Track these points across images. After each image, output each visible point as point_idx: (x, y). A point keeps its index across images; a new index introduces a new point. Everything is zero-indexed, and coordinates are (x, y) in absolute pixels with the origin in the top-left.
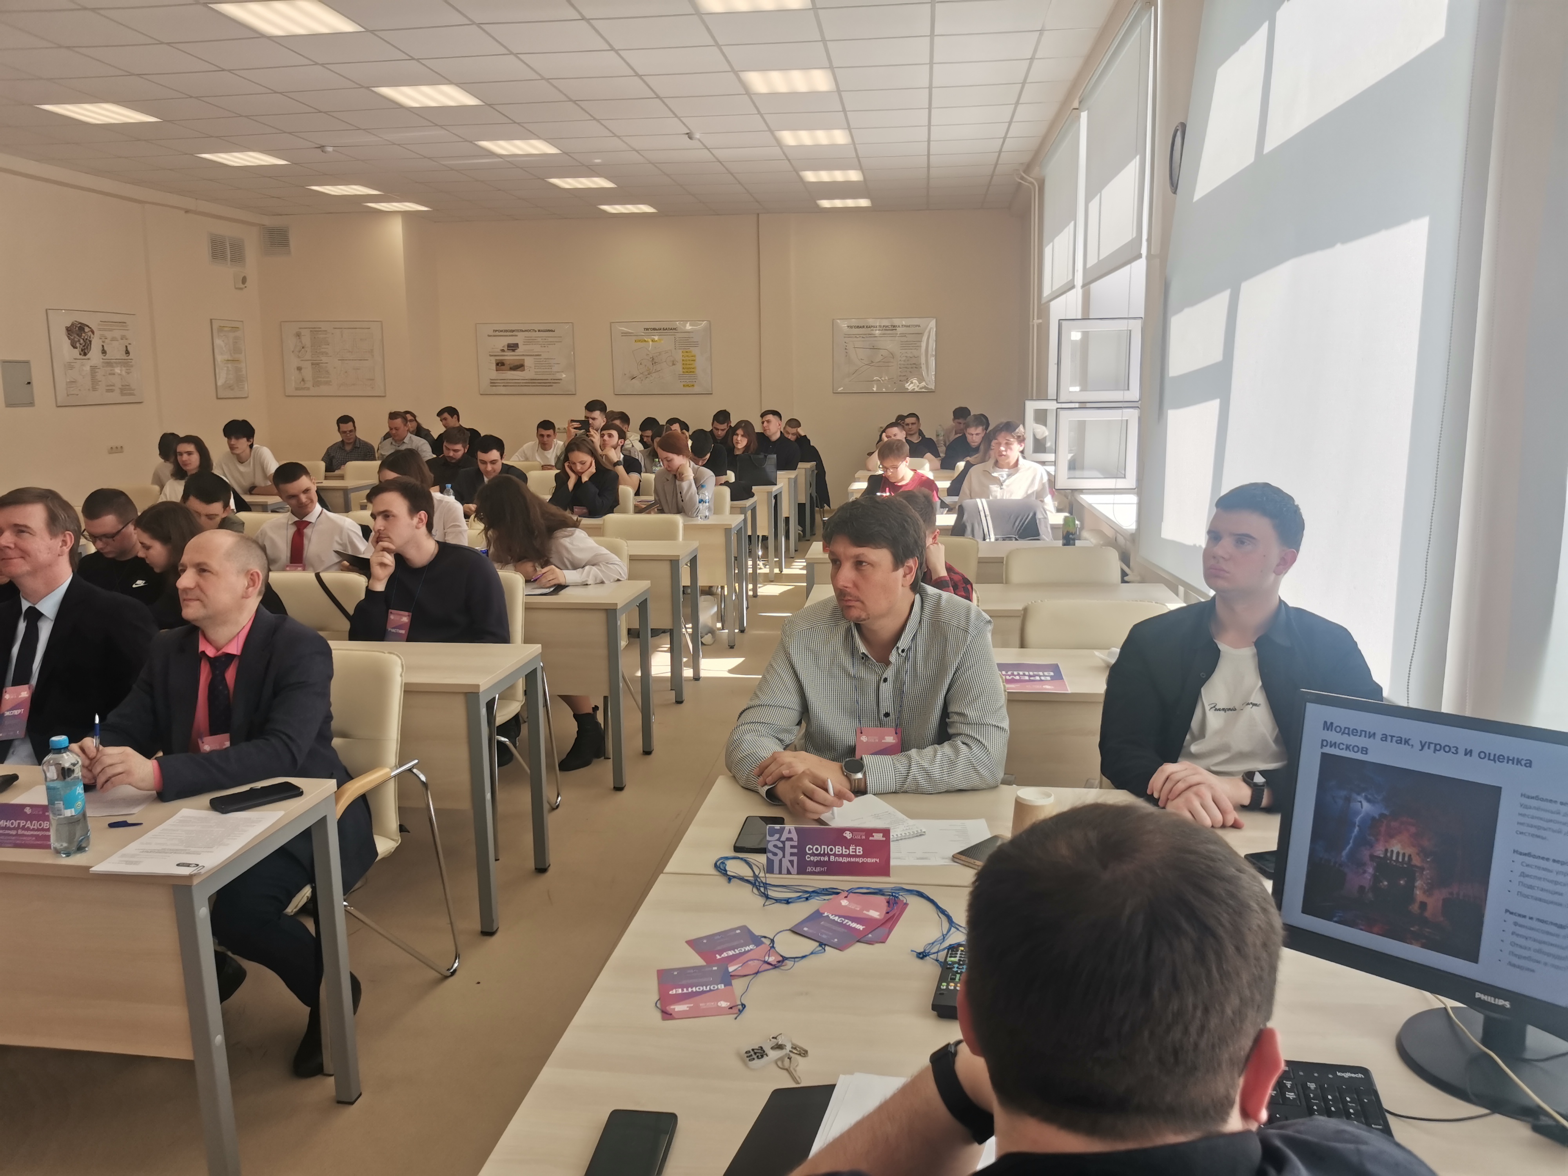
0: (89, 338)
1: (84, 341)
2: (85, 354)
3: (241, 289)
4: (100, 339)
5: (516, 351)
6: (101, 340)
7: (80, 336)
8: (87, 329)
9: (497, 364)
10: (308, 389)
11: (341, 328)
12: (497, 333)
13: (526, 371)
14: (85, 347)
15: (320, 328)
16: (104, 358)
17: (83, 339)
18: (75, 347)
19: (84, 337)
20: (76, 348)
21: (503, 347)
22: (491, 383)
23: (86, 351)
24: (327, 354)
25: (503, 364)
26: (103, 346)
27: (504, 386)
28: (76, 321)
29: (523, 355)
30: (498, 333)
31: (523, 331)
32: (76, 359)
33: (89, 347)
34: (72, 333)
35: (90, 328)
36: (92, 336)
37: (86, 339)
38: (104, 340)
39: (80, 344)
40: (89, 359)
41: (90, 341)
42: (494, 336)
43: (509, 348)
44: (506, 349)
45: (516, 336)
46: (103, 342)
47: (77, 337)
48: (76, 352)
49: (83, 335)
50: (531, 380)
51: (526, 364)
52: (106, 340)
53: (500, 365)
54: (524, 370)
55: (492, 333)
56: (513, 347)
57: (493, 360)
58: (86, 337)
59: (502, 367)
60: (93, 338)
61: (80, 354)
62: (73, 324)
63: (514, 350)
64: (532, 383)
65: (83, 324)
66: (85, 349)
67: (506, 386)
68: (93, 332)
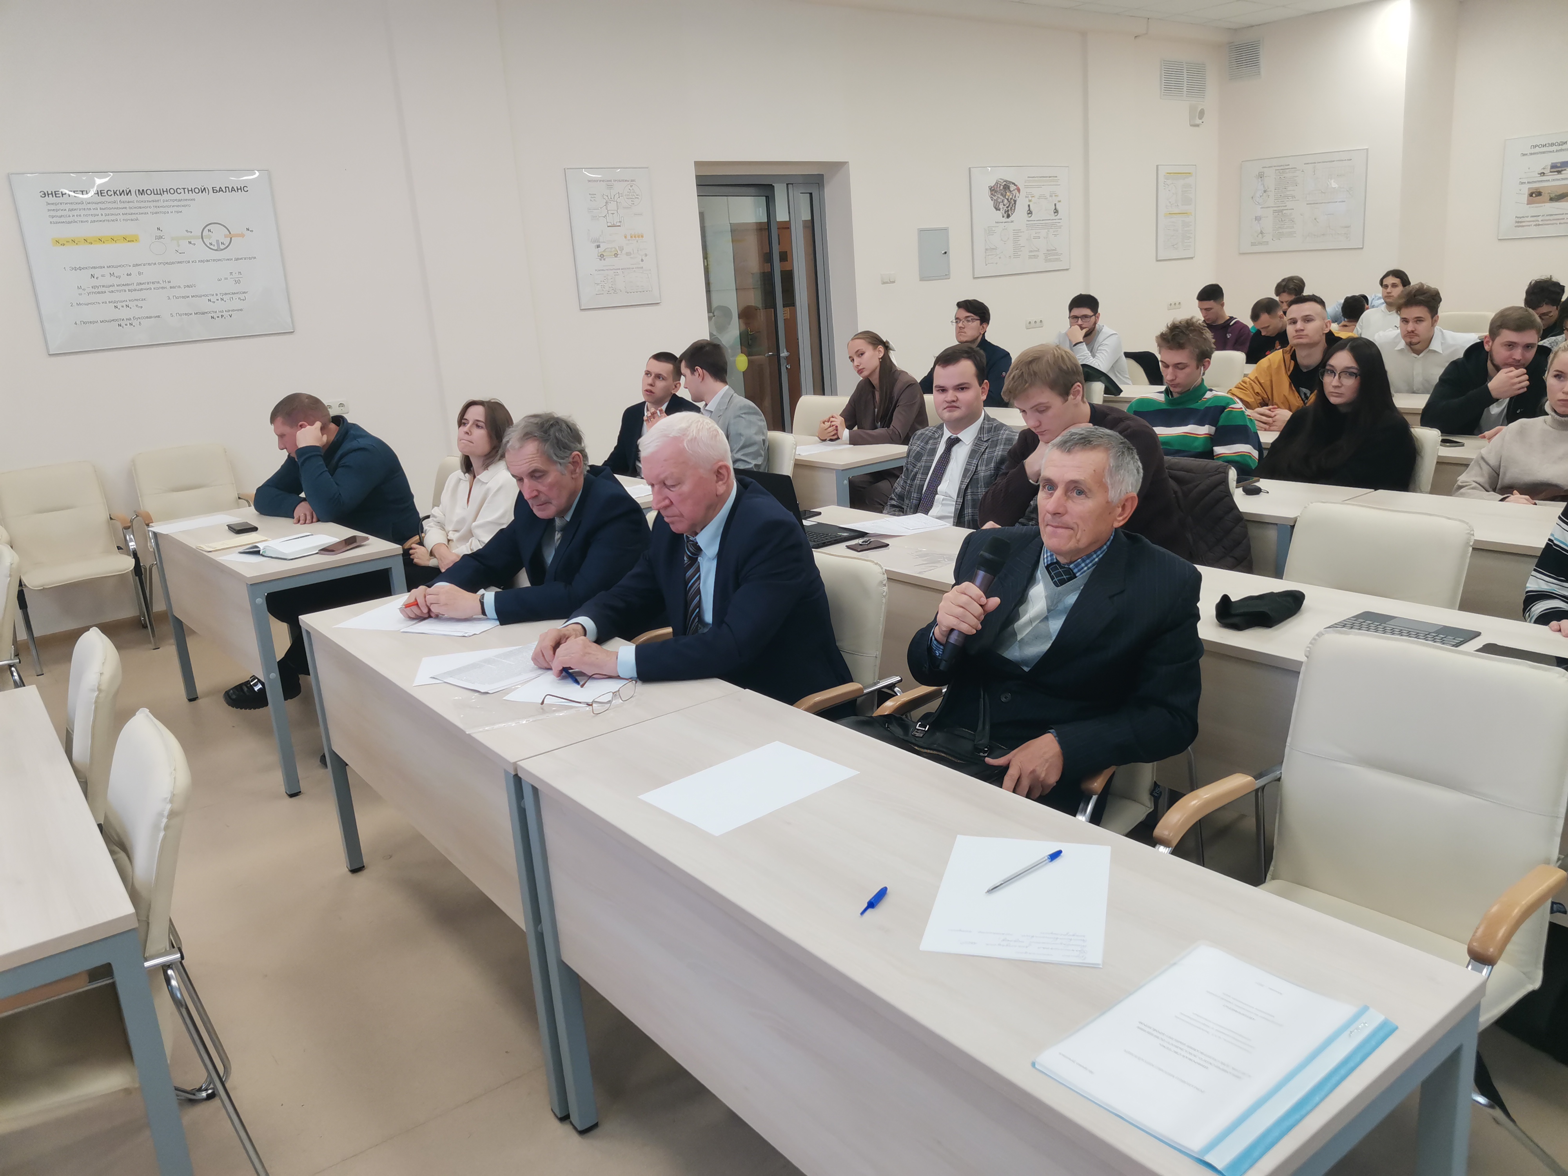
0: (1014, 198)
1: (1009, 202)
2: (1008, 216)
3: (1198, 126)
4: (1026, 197)
5: (1562, 172)
6: (1027, 199)
7: (1005, 196)
8: (1012, 187)
9: (1531, 195)
10: (1267, 243)
11: (1315, 163)
12: (1537, 150)
14: (1009, 208)
15: (1289, 165)
16: (1030, 219)
17: (1008, 199)
18: (997, 209)
19: (1009, 197)
20: (999, 210)
21: (1544, 168)
22: (1517, 222)
23: (1010, 213)
24: (1293, 197)
25: (1539, 194)
26: (1029, 206)
27: (1536, 225)
28: (1001, 179)
30: (1539, 149)
32: (997, 223)
33: (1013, 208)
34: (996, 192)
35: (1016, 185)
36: (1017, 193)
37: (1011, 199)
38: (1030, 199)
39: (1004, 205)
40: (1012, 222)
41: (1015, 201)
42: (1531, 154)
43: (1552, 170)
44: (1547, 171)
46: (1030, 201)
47: (1002, 198)
48: (999, 214)
49: (1008, 194)
52: (1033, 199)
53: (1535, 195)
55: (1529, 151)
56: (1561, 168)
57: (1525, 190)
58: (1011, 197)
59: (1538, 198)
60: (1018, 197)
61: (1003, 217)
62: (997, 183)
63: (1559, 172)
65: (1008, 181)
66: (1008, 211)
67: (1539, 225)
68: (1019, 190)
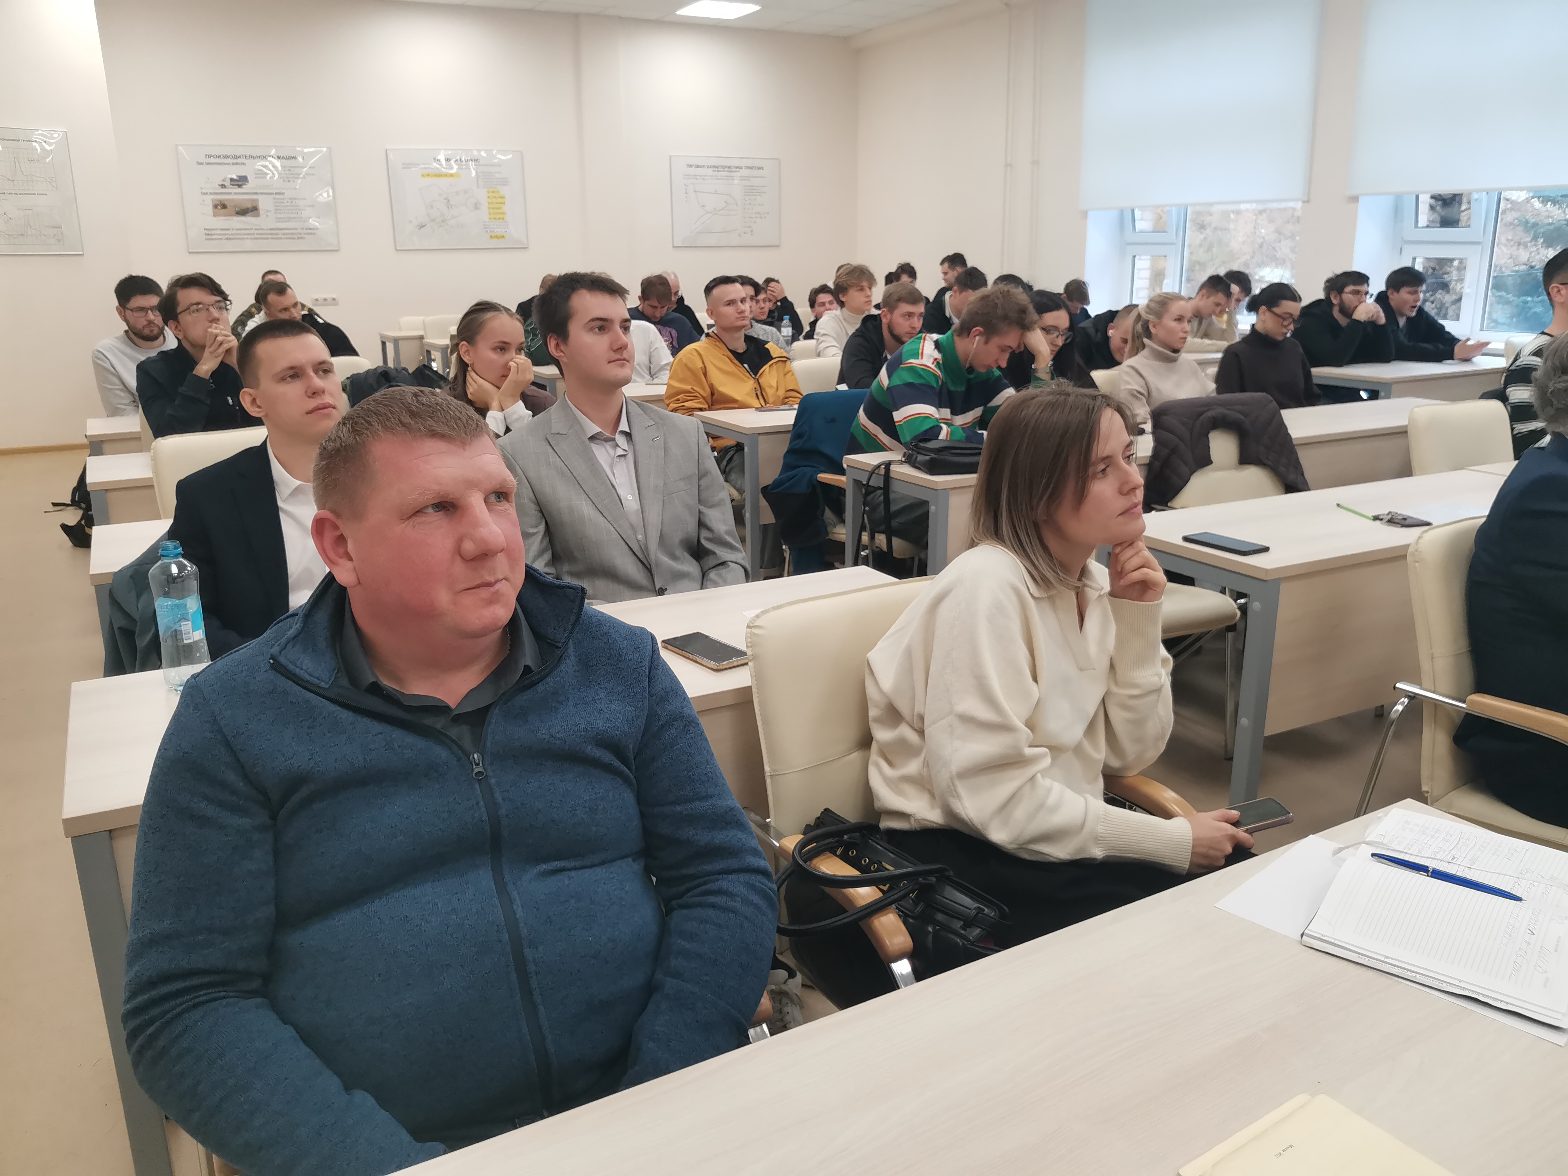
5: (244, 186)
9: (215, 207)
12: (212, 160)
13: (263, 216)
21: (224, 180)
22: (206, 234)
25: (224, 207)
27: (227, 239)
29: (256, 193)
30: (215, 159)
31: (253, 158)
42: (208, 164)
43: (233, 183)
44: (228, 183)
45: (244, 164)
50: (271, 229)
51: (261, 206)
53: (221, 206)
54: (258, 215)
55: (204, 160)
56: (240, 181)
57: (209, 200)
59: (223, 211)
63: (239, 186)
64: (272, 234)
67: (230, 239)
